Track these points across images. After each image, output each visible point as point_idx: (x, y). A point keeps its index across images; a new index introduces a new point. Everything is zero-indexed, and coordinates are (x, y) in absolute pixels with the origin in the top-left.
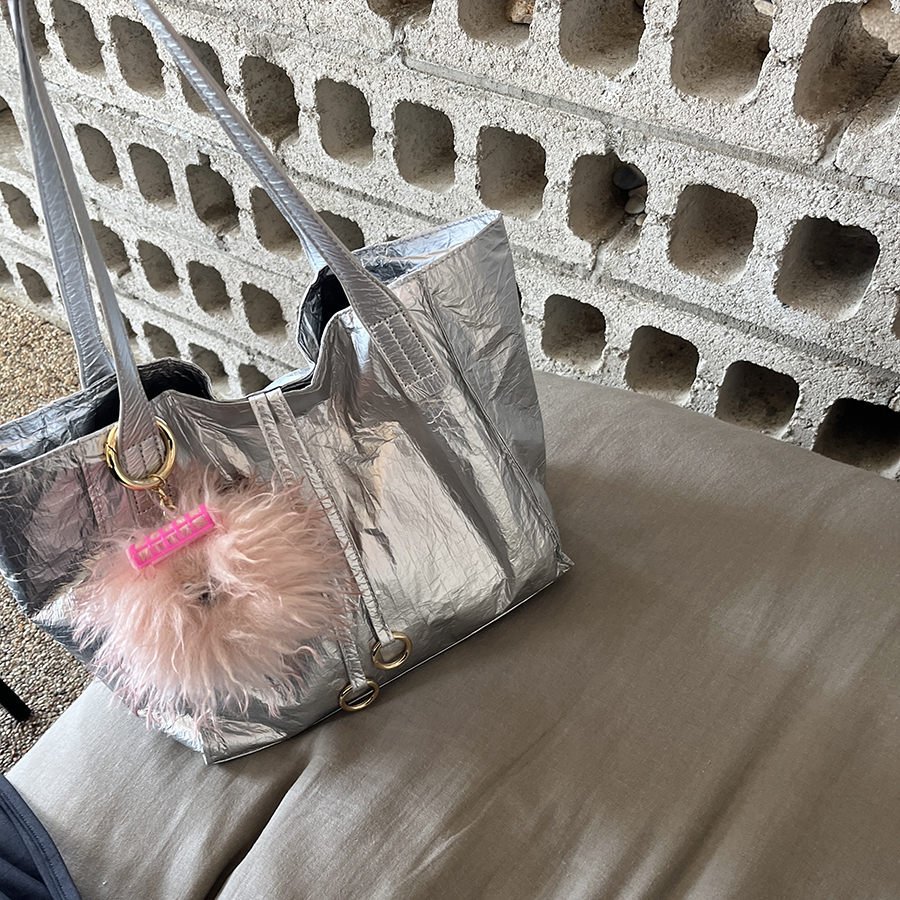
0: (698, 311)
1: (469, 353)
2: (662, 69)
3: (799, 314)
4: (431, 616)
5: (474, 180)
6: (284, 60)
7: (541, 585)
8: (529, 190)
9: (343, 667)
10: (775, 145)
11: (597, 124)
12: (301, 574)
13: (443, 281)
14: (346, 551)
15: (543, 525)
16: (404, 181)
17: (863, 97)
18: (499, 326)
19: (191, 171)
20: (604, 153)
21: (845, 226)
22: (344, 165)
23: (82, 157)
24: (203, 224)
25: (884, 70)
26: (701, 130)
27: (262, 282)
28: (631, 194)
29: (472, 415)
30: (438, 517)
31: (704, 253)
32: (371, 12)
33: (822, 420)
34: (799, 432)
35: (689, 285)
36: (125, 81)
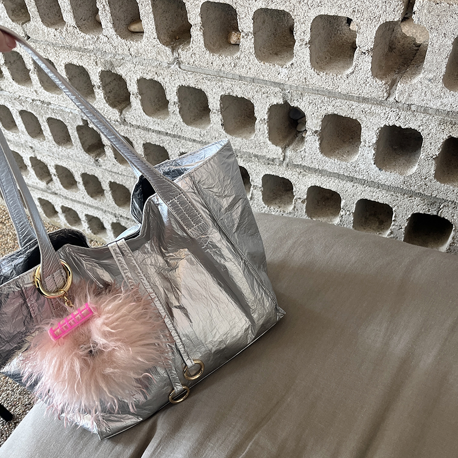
0: (338, 176)
1: (220, 210)
2: (306, 61)
3: (388, 173)
4: (213, 348)
5: (220, 122)
6: (121, 71)
7: (270, 326)
8: (248, 124)
9: (169, 380)
10: (366, 92)
11: (277, 89)
12: (141, 335)
13: (202, 177)
14: (165, 319)
15: (267, 295)
16: (185, 125)
17: (406, 66)
18: (234, 195)
19: (79, 128)
20: (283, 103)
21: (404, 129)
22: (155, 119)
23: (24, 126)
24: (87, 154)
25: (415, 52)
26: (329, 88)
27: (119, 180)
28: (299, 121)
29: (224, 242)
30: (212, 296)
31: (338, 147)
32: (161, 45)
33: (406, 225)
34: (395, 232)
35: (331, 164)
36: (42, 88)
